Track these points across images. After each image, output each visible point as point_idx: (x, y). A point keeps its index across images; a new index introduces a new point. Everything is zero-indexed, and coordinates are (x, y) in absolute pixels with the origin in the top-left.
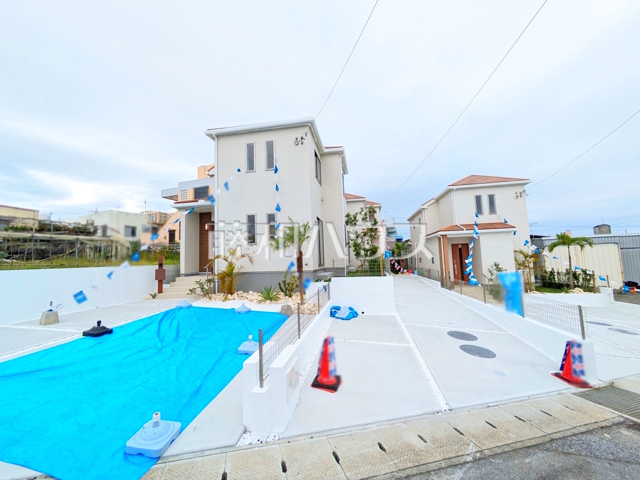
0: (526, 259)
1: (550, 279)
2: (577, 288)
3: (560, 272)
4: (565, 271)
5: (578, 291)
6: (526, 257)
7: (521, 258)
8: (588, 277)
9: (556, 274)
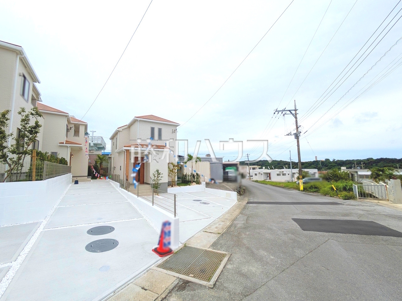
0: (174, 167)
1: (185, 178)
3: (189, 174)
5: (194, 184)
8: (198, 177)
9: (187, 176)
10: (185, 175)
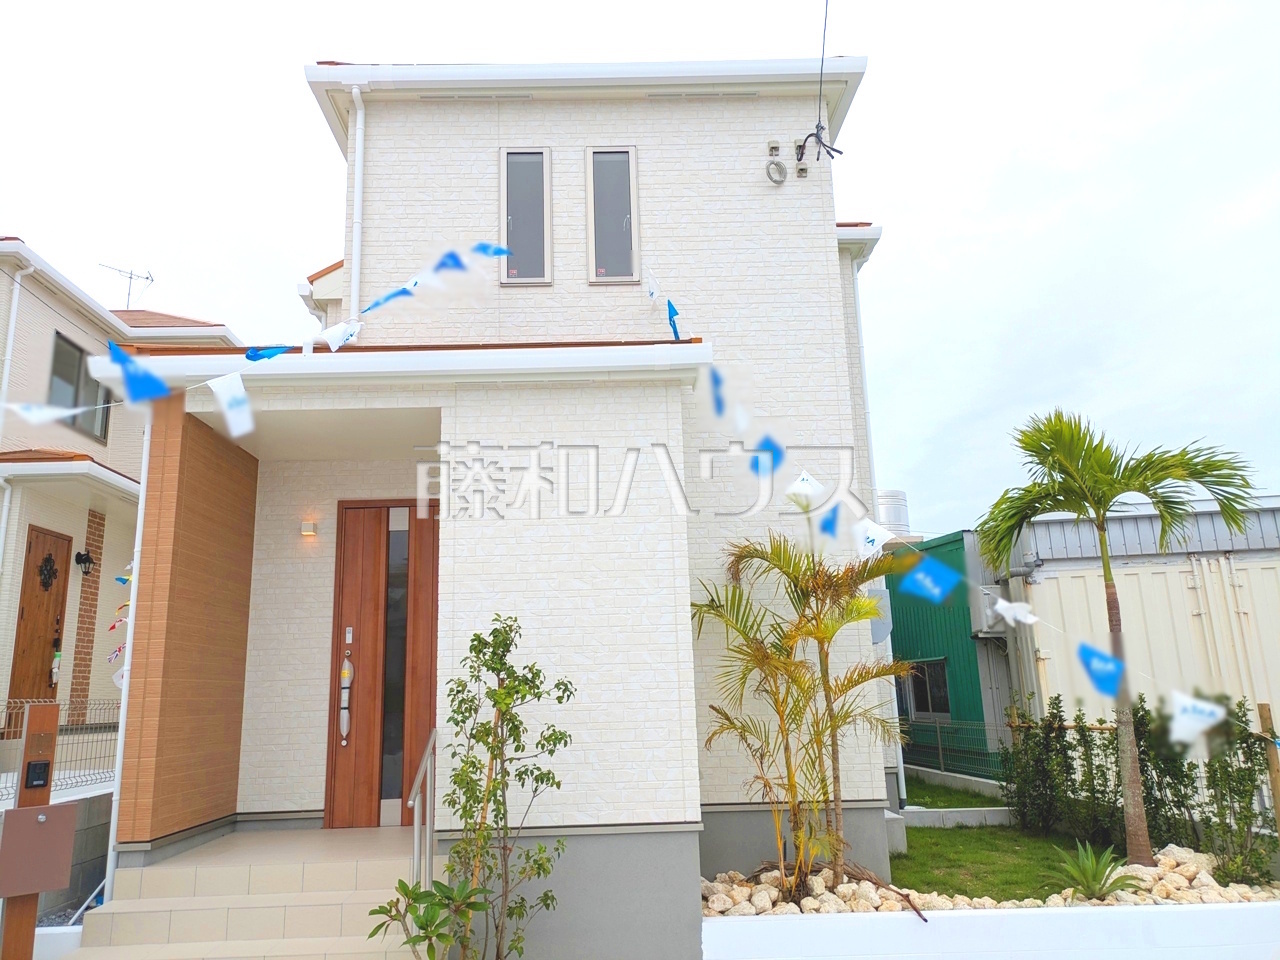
0: (803, 604)
2: (1174, 852)
5: (1177, 879)
8: (1238, 761)
9: (1071, 736)
10: (1048, 727)
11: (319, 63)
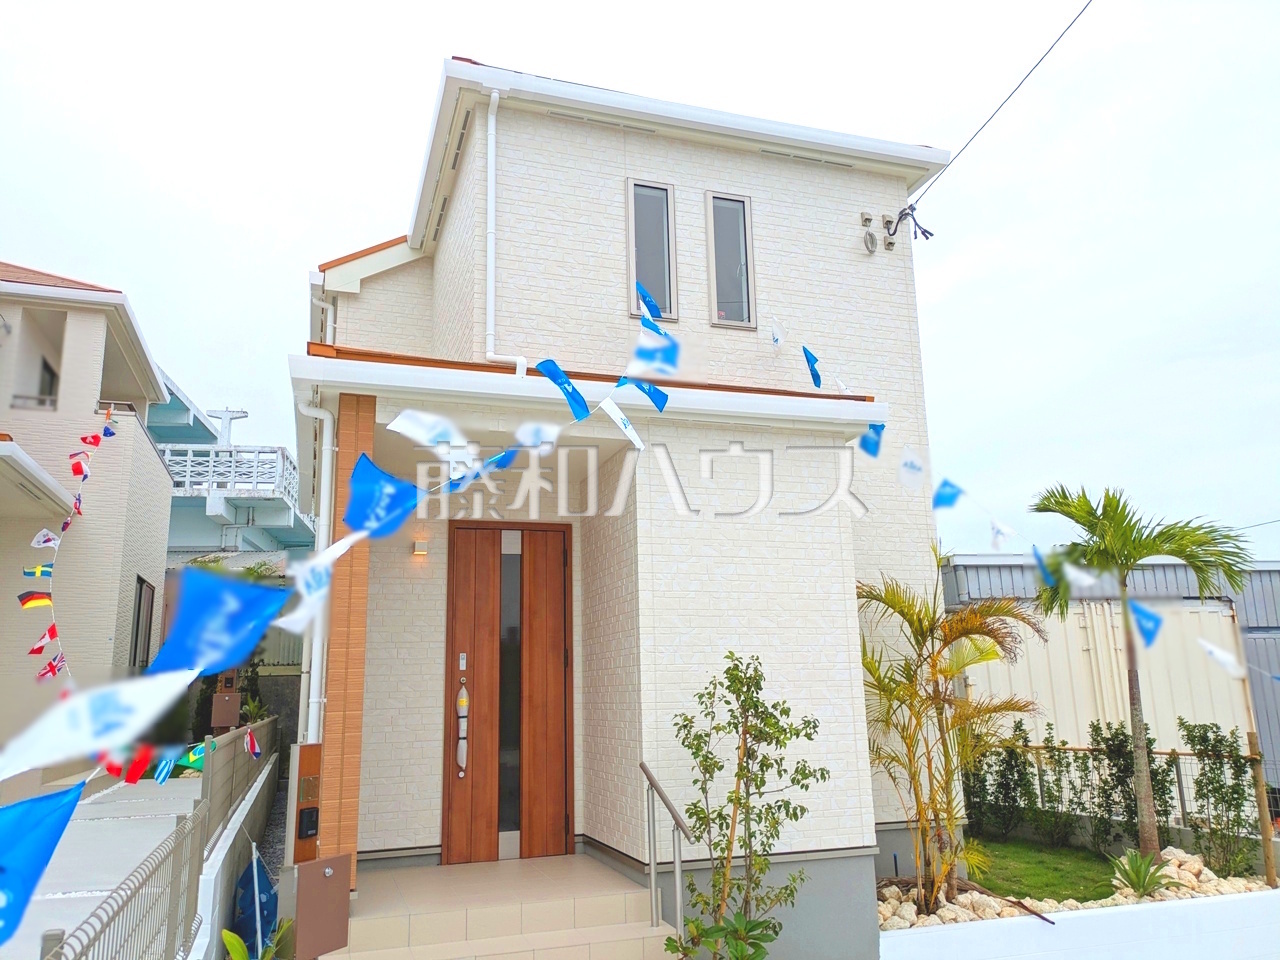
0: (920, 644)
1: (1003, 786)
3: (1056, 743)
4: (1085, 742)
6: (921, 634)
7: (897, 642)
11: (454, 58)
